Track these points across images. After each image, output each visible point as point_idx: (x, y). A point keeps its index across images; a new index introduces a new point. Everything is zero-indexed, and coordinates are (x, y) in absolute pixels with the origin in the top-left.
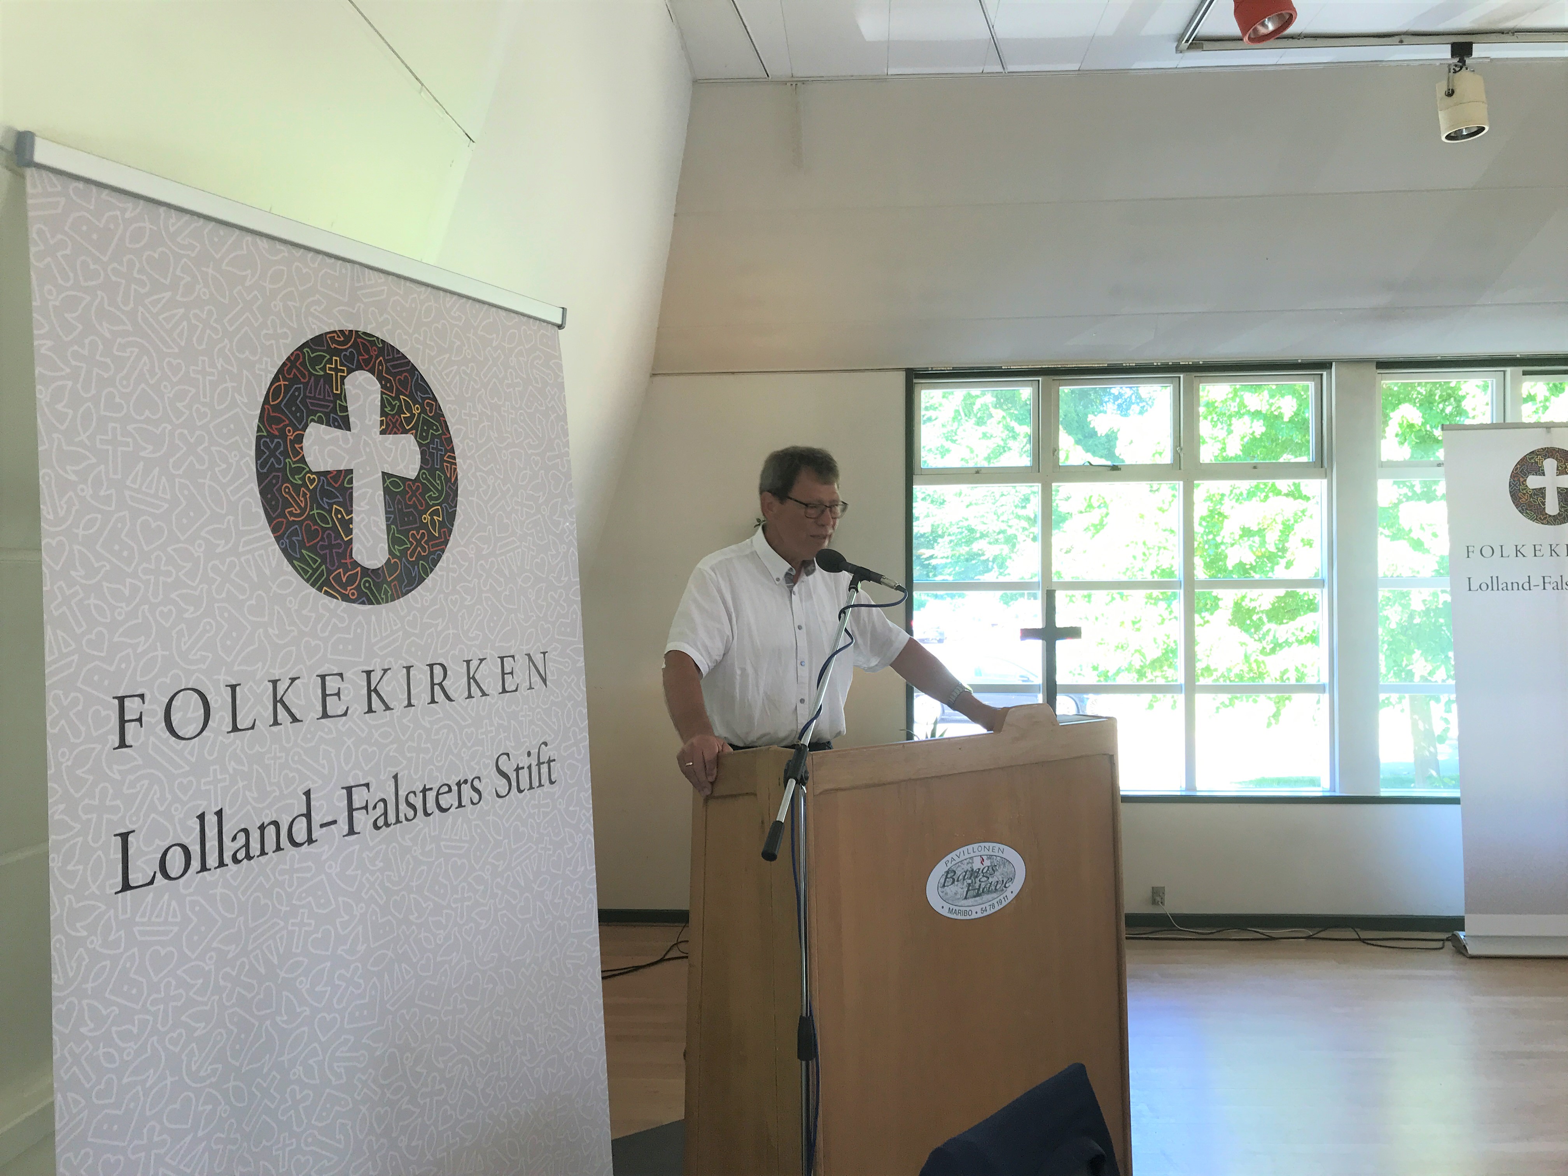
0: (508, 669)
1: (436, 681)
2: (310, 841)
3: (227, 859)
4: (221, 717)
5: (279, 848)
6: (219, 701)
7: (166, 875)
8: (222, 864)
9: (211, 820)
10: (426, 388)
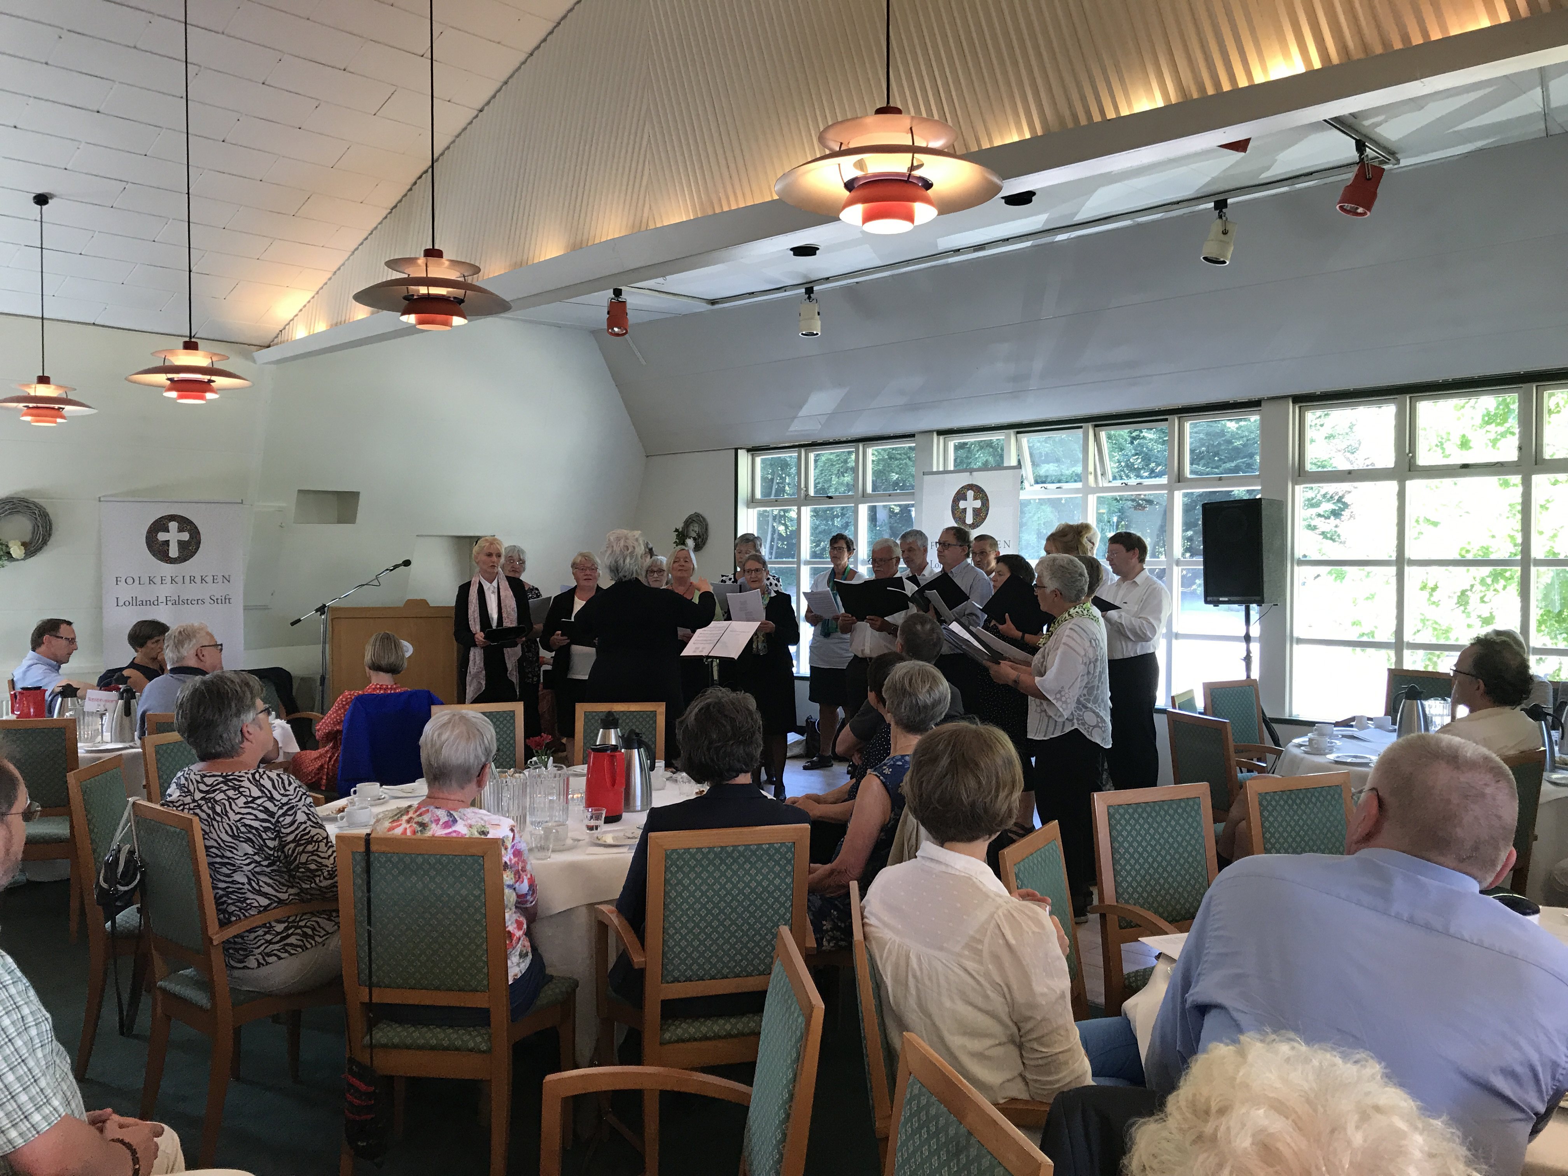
0: (215, 578)
1: (192, 579)
2: (158, 605)
6: (137, 580)
9: (134, 598)
10: (192, 522)
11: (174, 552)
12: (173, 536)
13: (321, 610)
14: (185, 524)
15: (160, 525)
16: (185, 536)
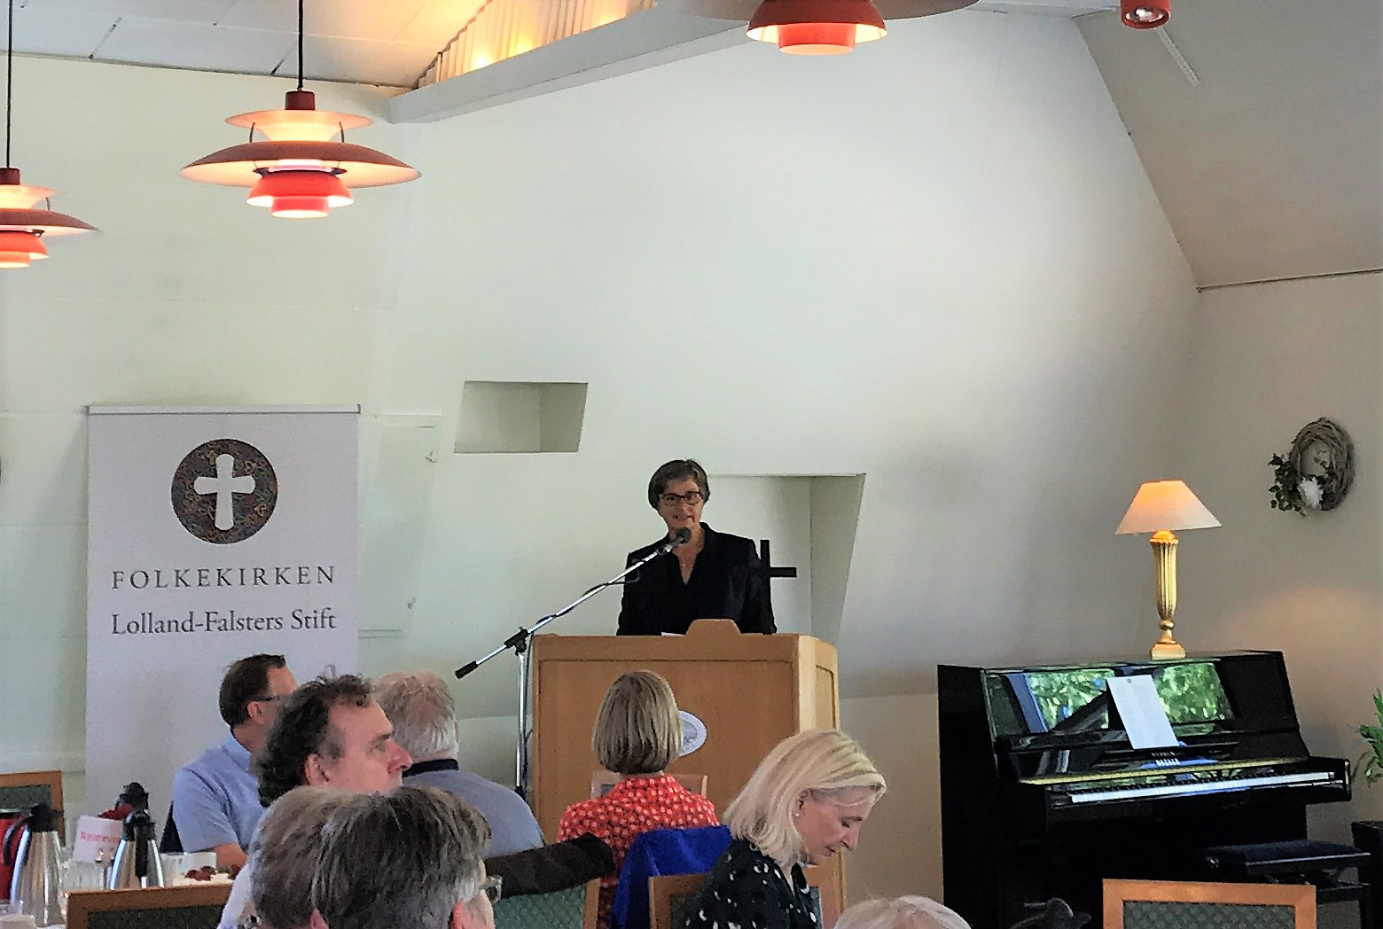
0: (303, 573)
1: (258, 575)
2: (191, 630)
3: (153, 630)
4: (153, 581)
5: (177, 630)
6: (152, 577)
7: (129, 631)
8: (150, 631)
9: (147, 616)
10: (261, 455)
11: (225, 518)
12: (226, 484)
13: (518, 641)
14: (249, 458)
15: (199, 462)
16: (247, 485)
